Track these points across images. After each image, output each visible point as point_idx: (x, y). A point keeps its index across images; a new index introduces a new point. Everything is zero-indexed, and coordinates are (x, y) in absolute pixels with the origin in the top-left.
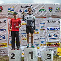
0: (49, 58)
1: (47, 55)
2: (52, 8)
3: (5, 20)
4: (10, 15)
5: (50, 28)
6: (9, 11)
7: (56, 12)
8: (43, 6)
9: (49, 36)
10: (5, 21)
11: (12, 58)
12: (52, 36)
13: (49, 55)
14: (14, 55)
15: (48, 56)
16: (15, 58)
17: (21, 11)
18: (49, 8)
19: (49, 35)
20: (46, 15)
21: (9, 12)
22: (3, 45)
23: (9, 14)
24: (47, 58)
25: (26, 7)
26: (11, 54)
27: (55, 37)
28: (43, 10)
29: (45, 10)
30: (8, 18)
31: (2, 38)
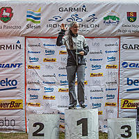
0: (127, 134)
1: (123, 127)
2: (135, 14)
3: (18, 42)
4: (30, 30)
5: (129, 62)
6: (28, 20)
8: (112, 9)
9: (128, 84)
10: (19, 45)
11: (35, 134)
13: (126, 129)
14: (42, 126)
15: (123, 131)
16: (43, 135)
17: (59, 19)
18: (128, 13)
19: (128, 80)
20: (119, 31)
21: (29, 22)
22: (13, 103)
23: (28, 27)
24: (123, 136)
25: (71, 9)
26: (35, 125)
28: (114, 18)
29: (118, 18)
30: (26, 37)
31: (9, 87)
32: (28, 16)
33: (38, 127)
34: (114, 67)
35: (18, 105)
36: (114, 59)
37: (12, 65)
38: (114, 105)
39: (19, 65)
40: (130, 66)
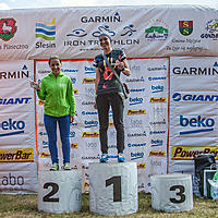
0: (179, 198)
1: (173, 189)
2: (191, 23)
3: (25, 67)
4: (41, 49)
5: (183, 93)
6: (37, 36)
7: (207, 36)
11: (46, 199)
12: (190, 122)
13: (178, 190)
14: (56, 187)
15: (173, 194)
16: (57, 200)
17: (81, 33)
20: (168, 48)
21: (39, 39)
22: (19, 153)
23: (38, 46)
24: (173, 200)
26: (46, 186)
27: (202, 128)
30: (35, 61)
31: (13, 130)
32: (37, 30)
33: (50, 188)
34: (162, 100)
35: (27, 156)
36: (161, 88)
37: (17, 99)
38: (161, 154)
39: (27, 99)
40: (184, 98)
